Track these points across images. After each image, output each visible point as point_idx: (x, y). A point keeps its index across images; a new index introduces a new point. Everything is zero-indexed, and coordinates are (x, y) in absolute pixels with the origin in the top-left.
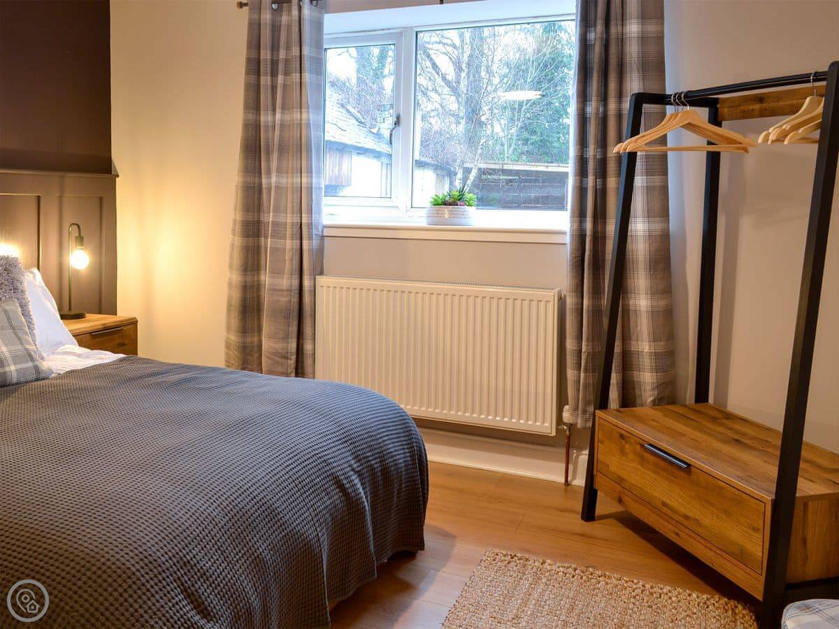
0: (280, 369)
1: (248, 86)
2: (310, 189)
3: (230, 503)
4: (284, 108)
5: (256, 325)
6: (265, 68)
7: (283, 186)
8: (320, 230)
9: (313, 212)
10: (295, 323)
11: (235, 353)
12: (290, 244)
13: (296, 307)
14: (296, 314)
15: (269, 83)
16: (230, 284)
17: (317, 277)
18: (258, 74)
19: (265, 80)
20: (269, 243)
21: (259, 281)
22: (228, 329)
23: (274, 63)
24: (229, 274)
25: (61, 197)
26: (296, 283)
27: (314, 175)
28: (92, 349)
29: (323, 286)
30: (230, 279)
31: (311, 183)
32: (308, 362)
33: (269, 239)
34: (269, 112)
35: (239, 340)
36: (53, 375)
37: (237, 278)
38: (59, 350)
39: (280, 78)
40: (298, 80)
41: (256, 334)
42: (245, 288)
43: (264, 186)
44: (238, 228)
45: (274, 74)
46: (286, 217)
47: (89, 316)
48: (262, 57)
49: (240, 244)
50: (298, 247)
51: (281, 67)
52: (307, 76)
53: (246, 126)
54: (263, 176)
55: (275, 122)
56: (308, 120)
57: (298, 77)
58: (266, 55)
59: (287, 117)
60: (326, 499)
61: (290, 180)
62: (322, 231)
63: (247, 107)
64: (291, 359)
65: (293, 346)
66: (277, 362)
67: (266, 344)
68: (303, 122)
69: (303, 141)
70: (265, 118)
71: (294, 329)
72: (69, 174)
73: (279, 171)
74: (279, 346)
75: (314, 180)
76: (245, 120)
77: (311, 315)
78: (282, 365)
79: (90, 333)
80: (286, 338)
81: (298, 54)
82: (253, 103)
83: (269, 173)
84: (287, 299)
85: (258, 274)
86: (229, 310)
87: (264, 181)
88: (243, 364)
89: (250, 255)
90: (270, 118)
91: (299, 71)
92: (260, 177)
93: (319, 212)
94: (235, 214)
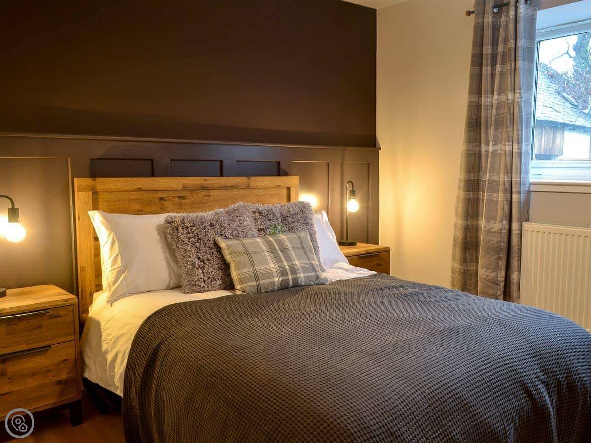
0: (491, 292)
1: (472, 76)
2: (520, 154)
3: (431, 393)
4: (501, 90)
5: (474, 258)
6: (486, 60)
7: (498, 152)
8: (527, 186)
9: (522, 172)
10: (505, 258)
11: (458, 277)
12: (501, 197)
13: (506, 246)
14: (505, 250)
15: (489, 72)
16: (455, 226)
17: (523, 223)
18: (481, 66)
19: (486, 70)
20: (485, 196)
21: (477, 225)
22: (453, 259)
23: (494, 56)
24: (455, 219)
25: (342, 164)
26: (505, 227)
27: (523, 143)
28: (356, 267)
29: (528, 231)
30: (456, 222)
31: (521, 150)
32: (514, 288)
33: (486, 193)
34: (489, 95)
35: (462, 267)
36: (328, 282)
37: (460, 222)
38: (336, 265)
39: (498, 67)
40: (513, 67)
41: (474, 264)
42: (466, 229)
43: (483, 153)
44: (462, 184)
45: (493, 65)
46: (500, 176)
47: (359, 244)
48: (484, 52)
49: (463, 197)
50: (509, 200)
51: (499, 58)
52: (520, 64)
53: (470, 107)
54: (482, 145)
55: (493, 102)
56: (520, 98)
57: (513, 65)
58: (487, 50)
59: (503, 98)
60: (514, 400)
61: (503, 147)
62: (529, 188)
63: (471, 93)
64: (500, 285)
65: (502, 275)
66: (490, 287)
67: (481, 272)
68: (516, 100)
69: (515, 116)
70: (485, 100)
71: (503, 262)
72: (348, 148)
73: (495, 140)
74: (491, 274)
75: (523, 147)
76: (469, 102)
77: (518, 252)
78: (493, 289)
79: (358, 256)
80: (497, 268)
81: (513, 46)
82: (476, 89)
83: (487, 142)
84: (499, 239)
85: (477, 220)
86: (454, 245)
87: (483, 149)
88: (464, 285)
89: (471, 205)
90: (489, 100)
91: (513, 60)
92: (480, 146)
93: (527, 172)
94: (461, 174)
